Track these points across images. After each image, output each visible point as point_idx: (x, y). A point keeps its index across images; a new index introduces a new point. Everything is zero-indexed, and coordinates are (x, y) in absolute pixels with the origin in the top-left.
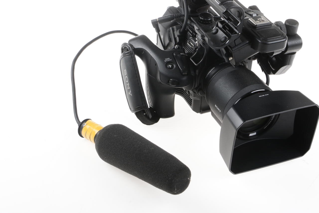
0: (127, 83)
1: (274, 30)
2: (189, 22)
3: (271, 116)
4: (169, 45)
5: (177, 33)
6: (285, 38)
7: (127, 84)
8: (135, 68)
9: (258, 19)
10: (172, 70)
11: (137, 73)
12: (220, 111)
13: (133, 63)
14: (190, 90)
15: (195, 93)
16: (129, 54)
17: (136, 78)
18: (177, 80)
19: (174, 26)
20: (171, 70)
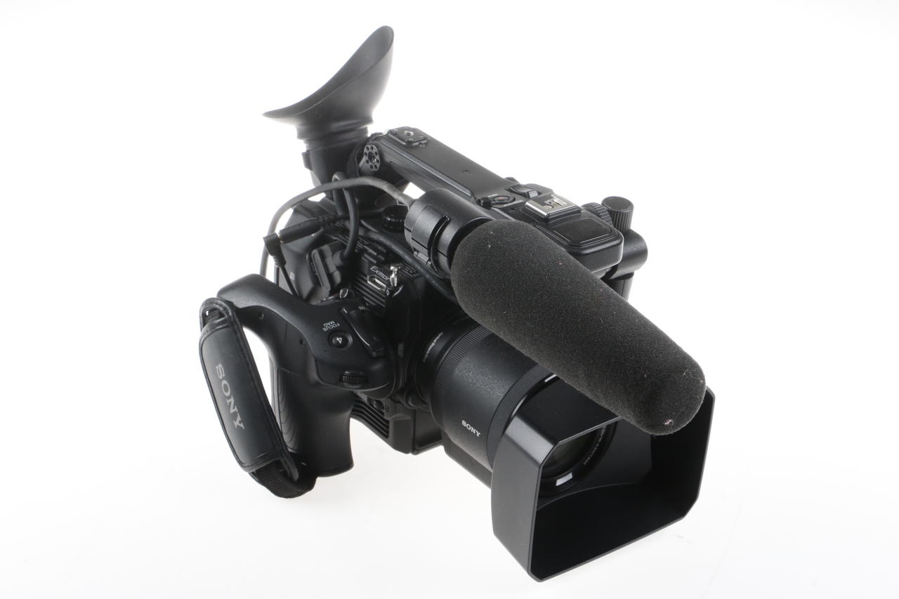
0: (229, 398)
1: (589, 221)
2: (361, 233)
3: (597, 430)
4: (313, 293)
5: (334, 261)
6: (618, 237)
7: (228, 401)
8: (245, 357)
9: (547, 202)
10: (345, 349)
11: (251, 368)
12: (478, 434)
13: (240, 346)
14: (382, 397)
15: (399, 402)
16: (226, 324)
17: (252, 384)
18: (361, 373)
19: (323, 244)
20: (342, 349)
